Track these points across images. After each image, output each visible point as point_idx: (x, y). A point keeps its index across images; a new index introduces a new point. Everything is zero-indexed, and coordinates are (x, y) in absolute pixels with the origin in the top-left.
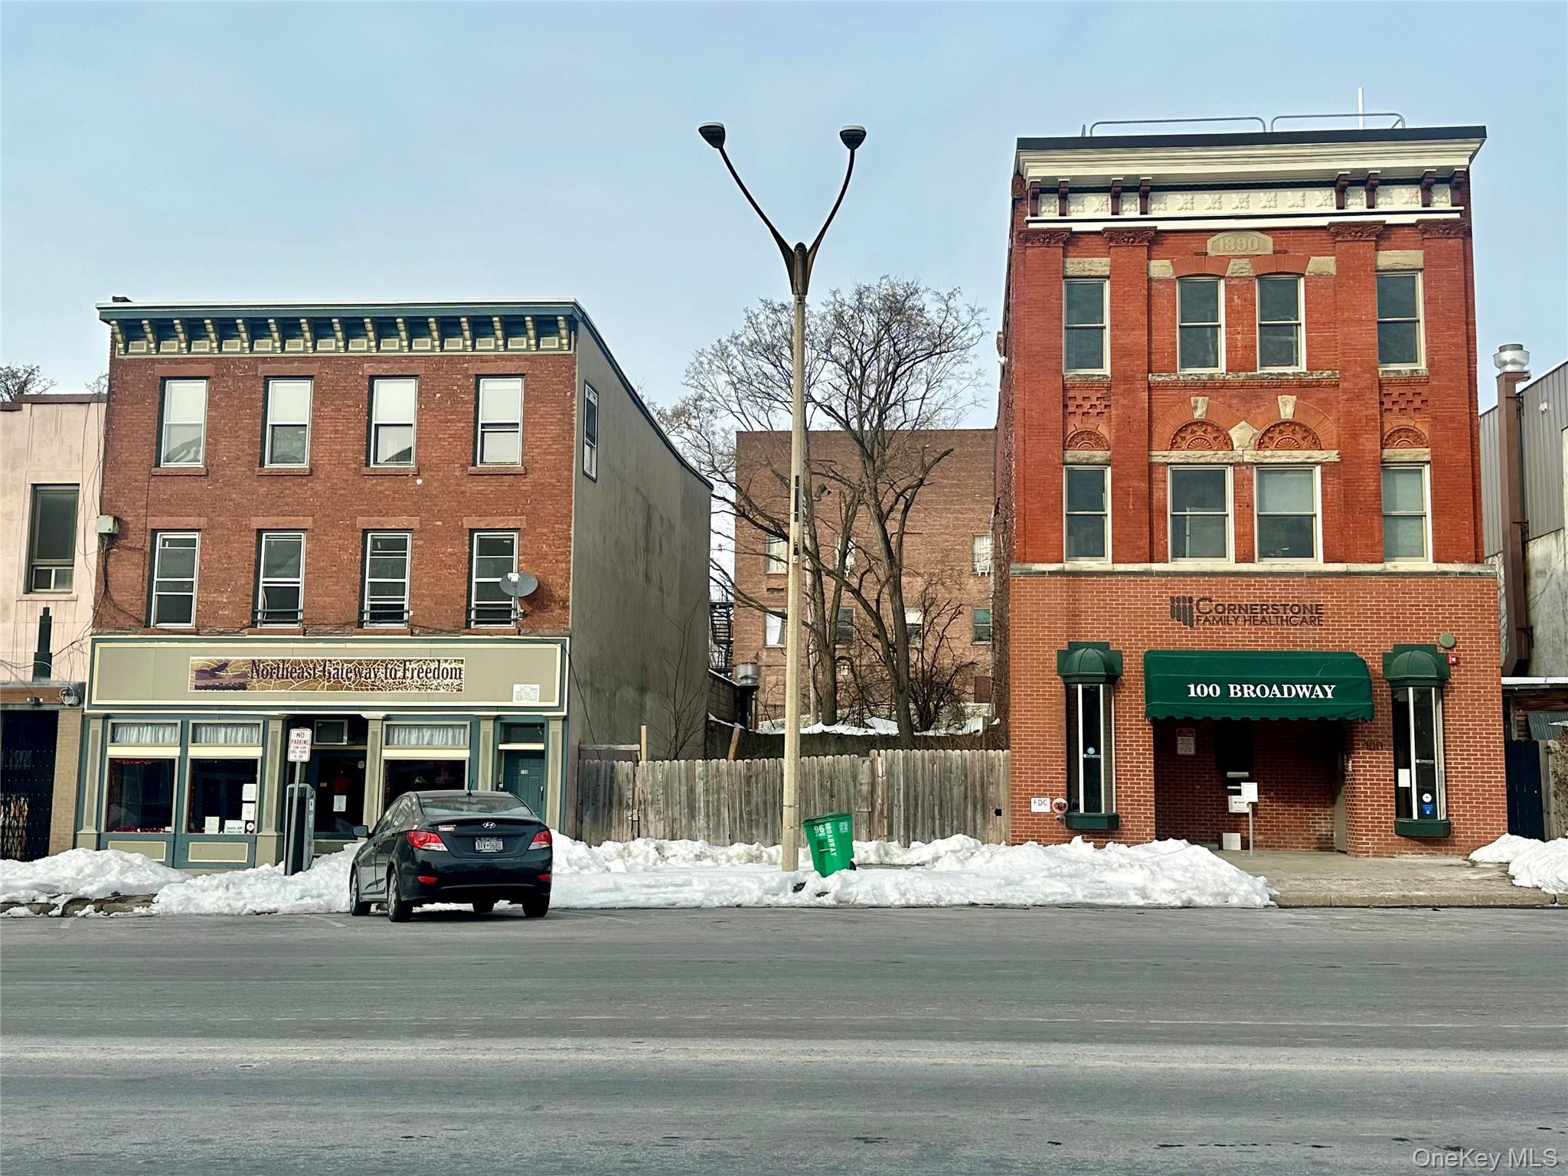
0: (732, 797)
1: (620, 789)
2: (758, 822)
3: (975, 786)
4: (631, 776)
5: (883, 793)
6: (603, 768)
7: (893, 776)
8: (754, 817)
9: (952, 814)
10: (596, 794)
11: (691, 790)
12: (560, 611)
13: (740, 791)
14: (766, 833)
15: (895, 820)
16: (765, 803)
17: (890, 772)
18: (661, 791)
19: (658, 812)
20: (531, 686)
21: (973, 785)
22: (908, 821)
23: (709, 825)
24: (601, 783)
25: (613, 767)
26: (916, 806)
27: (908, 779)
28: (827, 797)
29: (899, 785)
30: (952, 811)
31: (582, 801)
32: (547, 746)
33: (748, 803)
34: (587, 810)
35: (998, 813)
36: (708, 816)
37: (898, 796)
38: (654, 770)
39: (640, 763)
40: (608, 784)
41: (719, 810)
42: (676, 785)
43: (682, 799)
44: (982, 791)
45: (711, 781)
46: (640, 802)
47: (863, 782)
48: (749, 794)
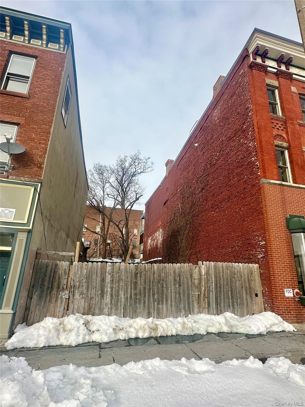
0: (126, 285)
1: (59, 278)
2: (140, 299)
3: (246, 282)
4: (67, 271)
5: (205, 284)
6: (50, 265)
7: (209, 275)
8: (138, 297)
9: (237, 296)
10: (43, 280)
11: (103, 280)
12: (37, 169)
13: (131, 282)
14: (144, 307)
15: (211, 299)
16: (145, 289)
17: (208, 273)
18: (85, 281)
19: (82, 293)
20: (10, 209)
21: (245, 281)
22: (217, 299)
23: (112, 301)
24: (48, 275)
25: (56, 265)
26: (221, 291)
27: (216, 277)
28: (177, 286)
29: (212, 280)
30: (237, 294)
31: (34, 285)
32: (13, 249)
33: (135, 288)
34: (36, 291)
35: (257, 295)
36: (112, 296)
37: (212, 286)
38: (82, 268)
39: (74, 263)
40: (52, 275)
41: (118, 292)
42: (94, 277)
43: (97, 285)
44: (249, 284)
45: (115, 275)
46: (71, 287)
47: (196, 278)
48: (136, 283)
